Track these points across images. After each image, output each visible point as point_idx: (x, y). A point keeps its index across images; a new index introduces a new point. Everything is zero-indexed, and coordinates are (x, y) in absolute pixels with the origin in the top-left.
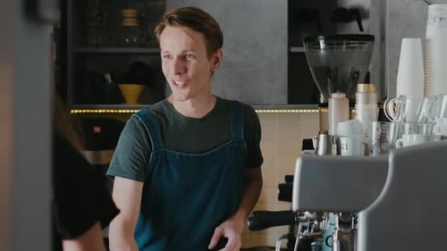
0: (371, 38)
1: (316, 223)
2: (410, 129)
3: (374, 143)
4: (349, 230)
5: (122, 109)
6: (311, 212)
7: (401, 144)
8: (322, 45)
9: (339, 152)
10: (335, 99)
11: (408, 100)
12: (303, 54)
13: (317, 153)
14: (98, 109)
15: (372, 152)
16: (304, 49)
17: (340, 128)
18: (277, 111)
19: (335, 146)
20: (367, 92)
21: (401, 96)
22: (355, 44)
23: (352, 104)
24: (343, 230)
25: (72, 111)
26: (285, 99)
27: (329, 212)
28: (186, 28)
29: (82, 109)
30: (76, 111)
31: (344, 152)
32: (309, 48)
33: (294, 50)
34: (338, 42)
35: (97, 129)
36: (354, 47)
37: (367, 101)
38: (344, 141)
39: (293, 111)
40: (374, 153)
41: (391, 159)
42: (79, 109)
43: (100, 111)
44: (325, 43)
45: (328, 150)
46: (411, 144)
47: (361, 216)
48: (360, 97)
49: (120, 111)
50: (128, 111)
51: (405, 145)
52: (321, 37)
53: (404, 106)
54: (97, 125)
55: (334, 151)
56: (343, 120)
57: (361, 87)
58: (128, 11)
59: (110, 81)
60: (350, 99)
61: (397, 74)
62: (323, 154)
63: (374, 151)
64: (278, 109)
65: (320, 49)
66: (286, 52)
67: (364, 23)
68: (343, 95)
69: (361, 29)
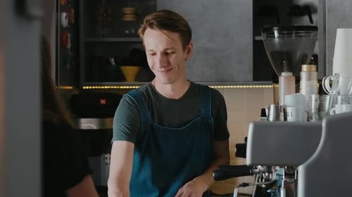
0: (315, 28)
1: (267, 174)
2: (342, 100)
3: (313, 111)
4: (292, 180)
5: (123, 86)
6: (262, 166)
7: (334, 112)
8: (276, 34)
9: (285, 119)
10: (284, 77)
11: (341, 78)
12: (261, 41)
13: (268, 119)
14: (104, 86)
15: (312, 118)
16: (262, 37)
17: (287, 100)
18: (245, 87)
19: (282, 114)
20: (309, 72)
21: (335, 74)
22: (303, 33)
23: (298, 81)
24: (288, 180)
25: (84, 88)
26: (250, 76)
27: (276, 165)
28: (165, 31)
29: (92, 86)
30: (87, 88)
31: (290, 119)
32: (267, 37)
33: (258, 38)
34: (290, 32)
35: (103, 102)
36: (301, 36)
37: (309, 79)
38: (289, 110)
39: (257, 86)
40: (314, 119)
41: (324, 124)
42: (89, 86)
43: (106, 87)
44: (279, 33)
45: (277, 117)
46: (342, 112)
47: (301, 169)
48: (304, 75)
49: (121, 87)
50: (128, 87)
51: (337, 113)
52: (276, 28)
53: (338, 82)
54: (103, 99)
55: (282, 118)
56: (290, 94)
57: (305, 67)
58: (128, 9)
59: (114, 63)
60: (296, 77)
61: (333, 57)
62: (273, 120)
63: (313, 117)
64: (246, 85)
65: (274, 37)
66: (251, 40)
67: (314, 17)
68: (291, 74)
69: (312, 22)
